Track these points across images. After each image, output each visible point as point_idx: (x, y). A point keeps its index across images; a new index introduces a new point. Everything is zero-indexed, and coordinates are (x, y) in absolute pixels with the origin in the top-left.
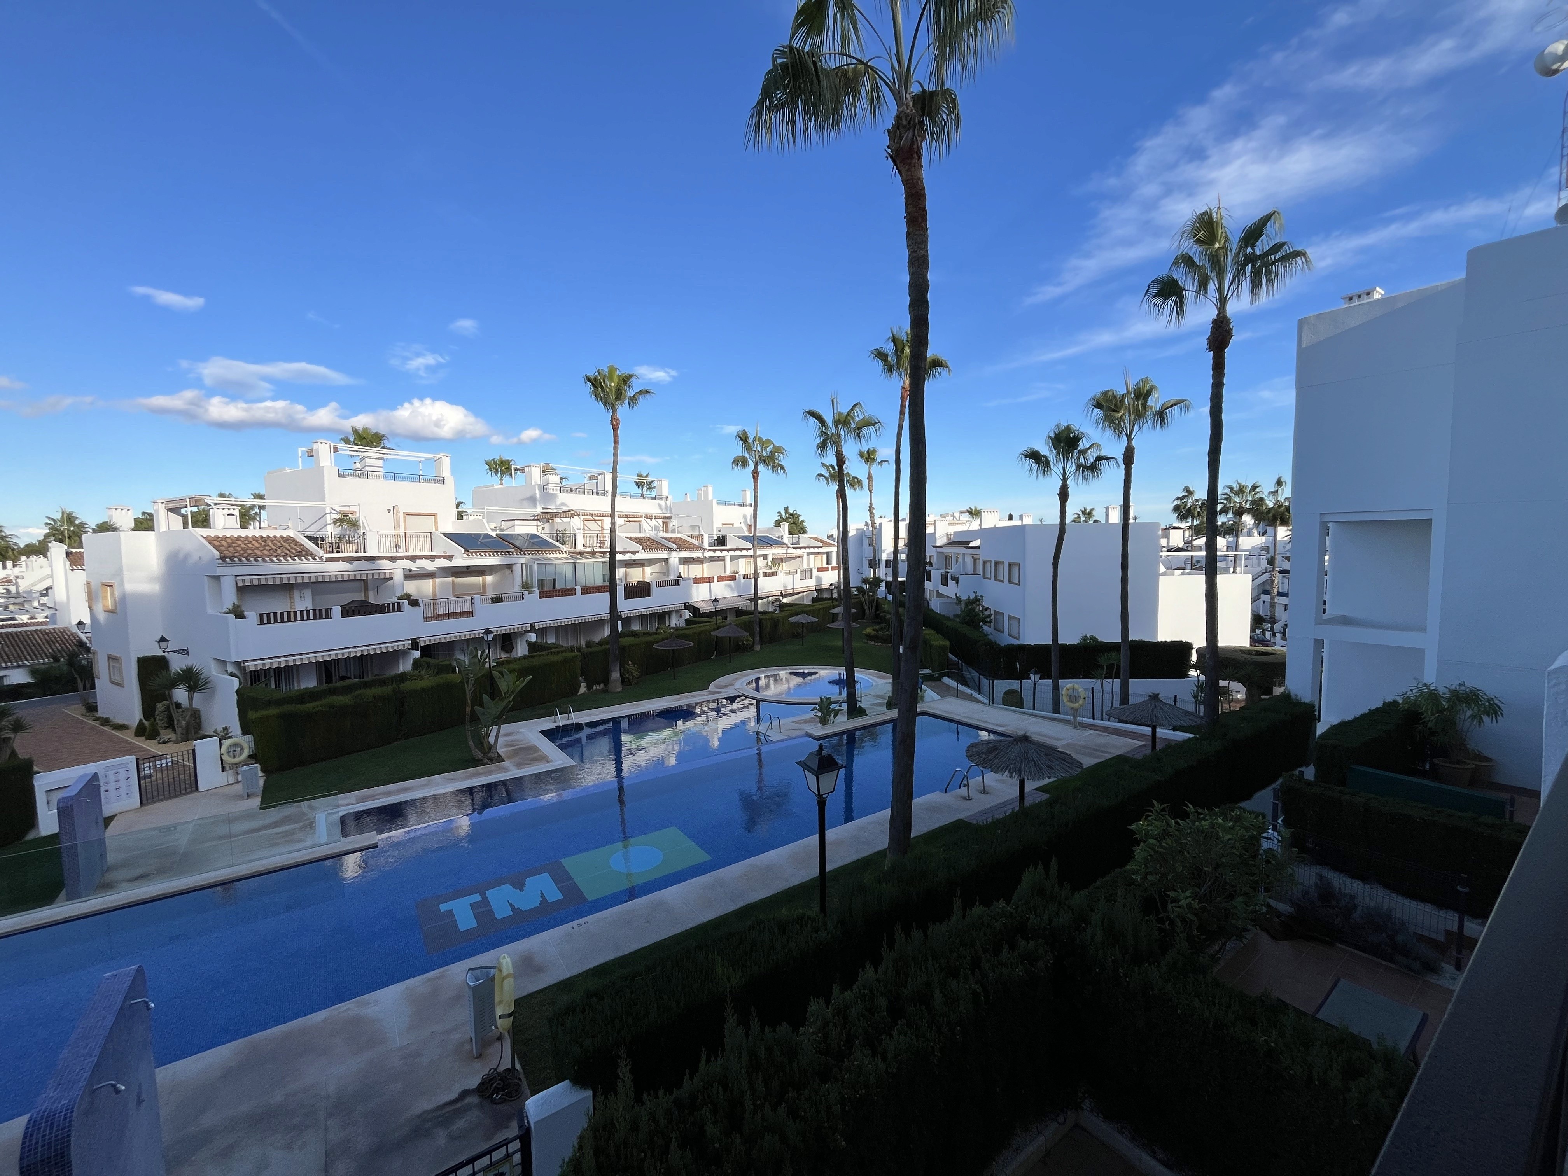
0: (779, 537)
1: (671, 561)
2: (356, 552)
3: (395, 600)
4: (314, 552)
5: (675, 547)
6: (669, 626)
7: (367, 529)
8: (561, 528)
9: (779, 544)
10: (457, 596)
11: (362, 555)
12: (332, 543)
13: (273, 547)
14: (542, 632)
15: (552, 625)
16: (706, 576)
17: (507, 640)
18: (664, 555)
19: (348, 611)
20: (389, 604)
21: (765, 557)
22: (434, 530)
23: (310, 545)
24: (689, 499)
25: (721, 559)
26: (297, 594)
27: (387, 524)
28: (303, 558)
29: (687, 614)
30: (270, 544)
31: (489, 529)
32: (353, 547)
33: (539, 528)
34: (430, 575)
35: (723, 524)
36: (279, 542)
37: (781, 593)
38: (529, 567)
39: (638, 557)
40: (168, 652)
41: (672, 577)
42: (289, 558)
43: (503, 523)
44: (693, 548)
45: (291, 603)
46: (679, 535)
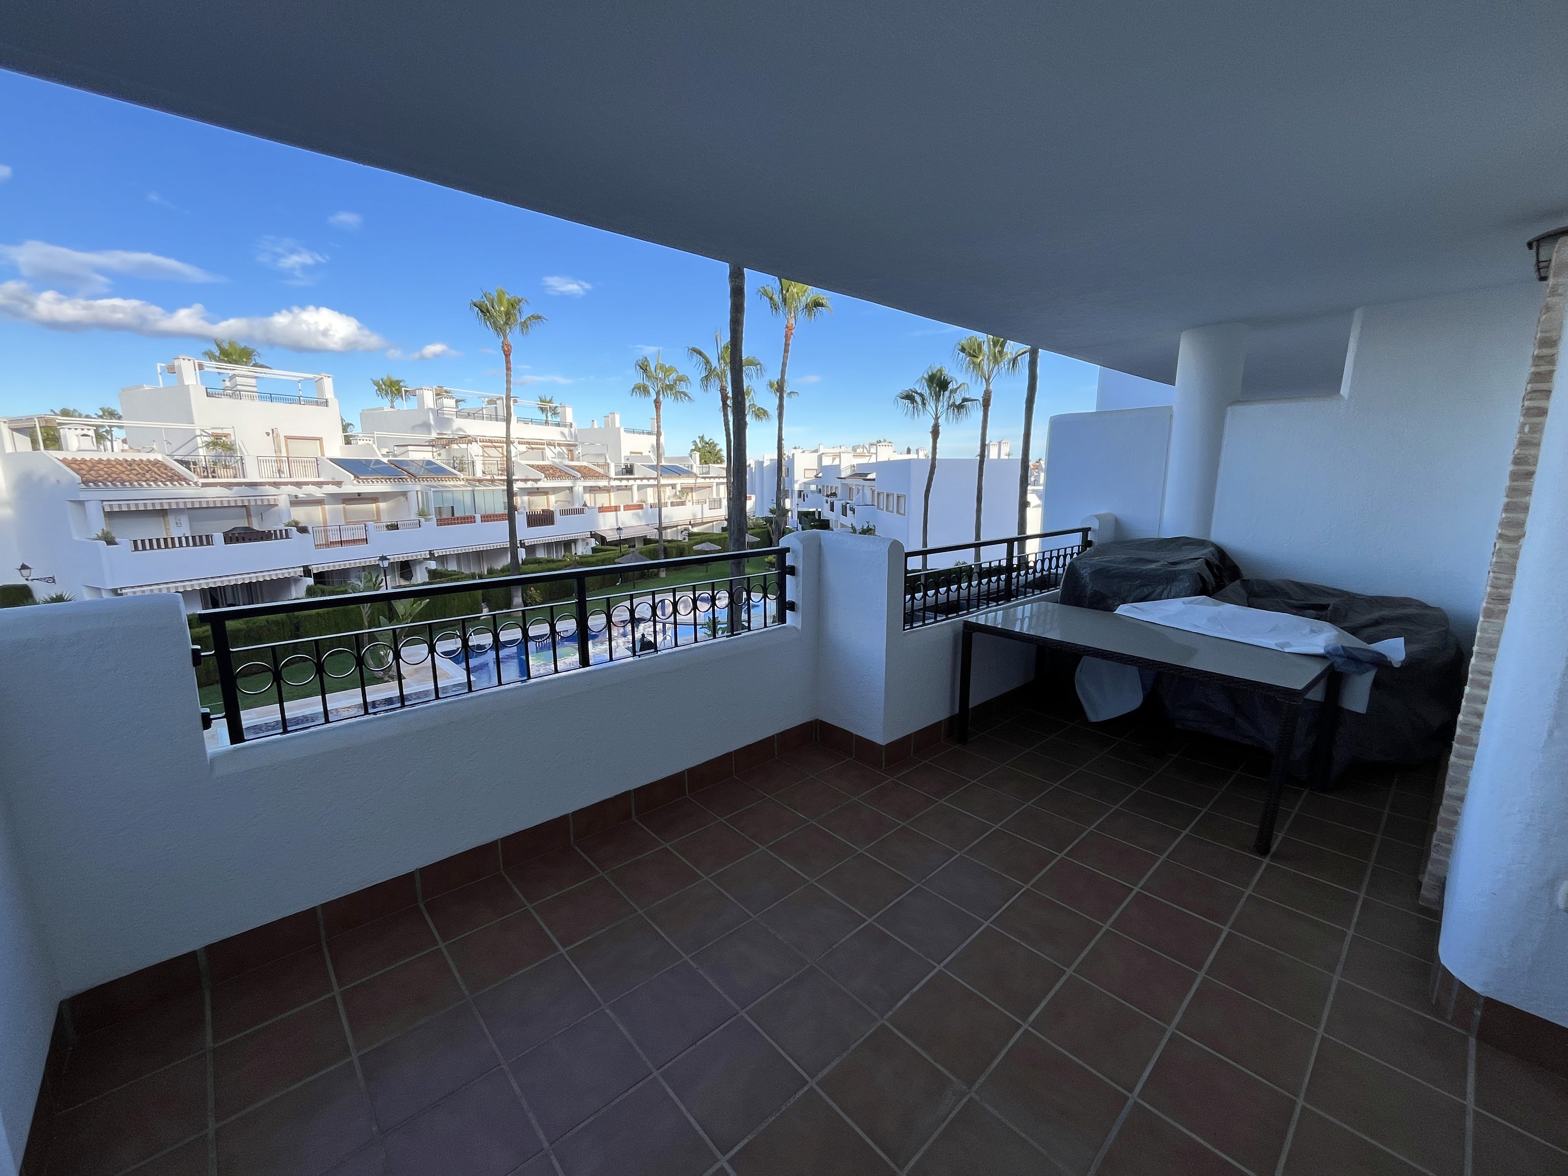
0: (688, 467)
1: (576, 489)
2: (235, 477)
3: (283, 527)
4: (187, 477)
5: (579, 475)
6: (576, 554)
7: (246, 454)
8: (458, 455)
9: (688, 473)
10: (347, 523)
11: (242, 480)
12: (206, 468)
13: (140, 471)
14: (442, 559)
15: (452, 553)
16: (613, 504)
17: (405, 568)
18: (567, 483)
19: (231, 537)
20: (275, 531)
21: (673, 486)
22: (320, 455)
23: (182, 470)
24: (596, 426)
25: (628, 488)
26: (171, 519)
27: (267, 448)
28: (176, 483)
29: (593, 543)
30: (137, 468)
31: (381, 455)
32: (231, 472)
33: (435, 454)
34: (319, 502)
35: (631, 453)
36: (147, 465)
37: (690, 522)
38: (425, 494)
39: (541, 484)
40: (32, 580)
41: (577, 506)
42: (160, 483)
43: (395, 448)
44: (599, 476)
45: (166, 529)
46: (585, 464)
